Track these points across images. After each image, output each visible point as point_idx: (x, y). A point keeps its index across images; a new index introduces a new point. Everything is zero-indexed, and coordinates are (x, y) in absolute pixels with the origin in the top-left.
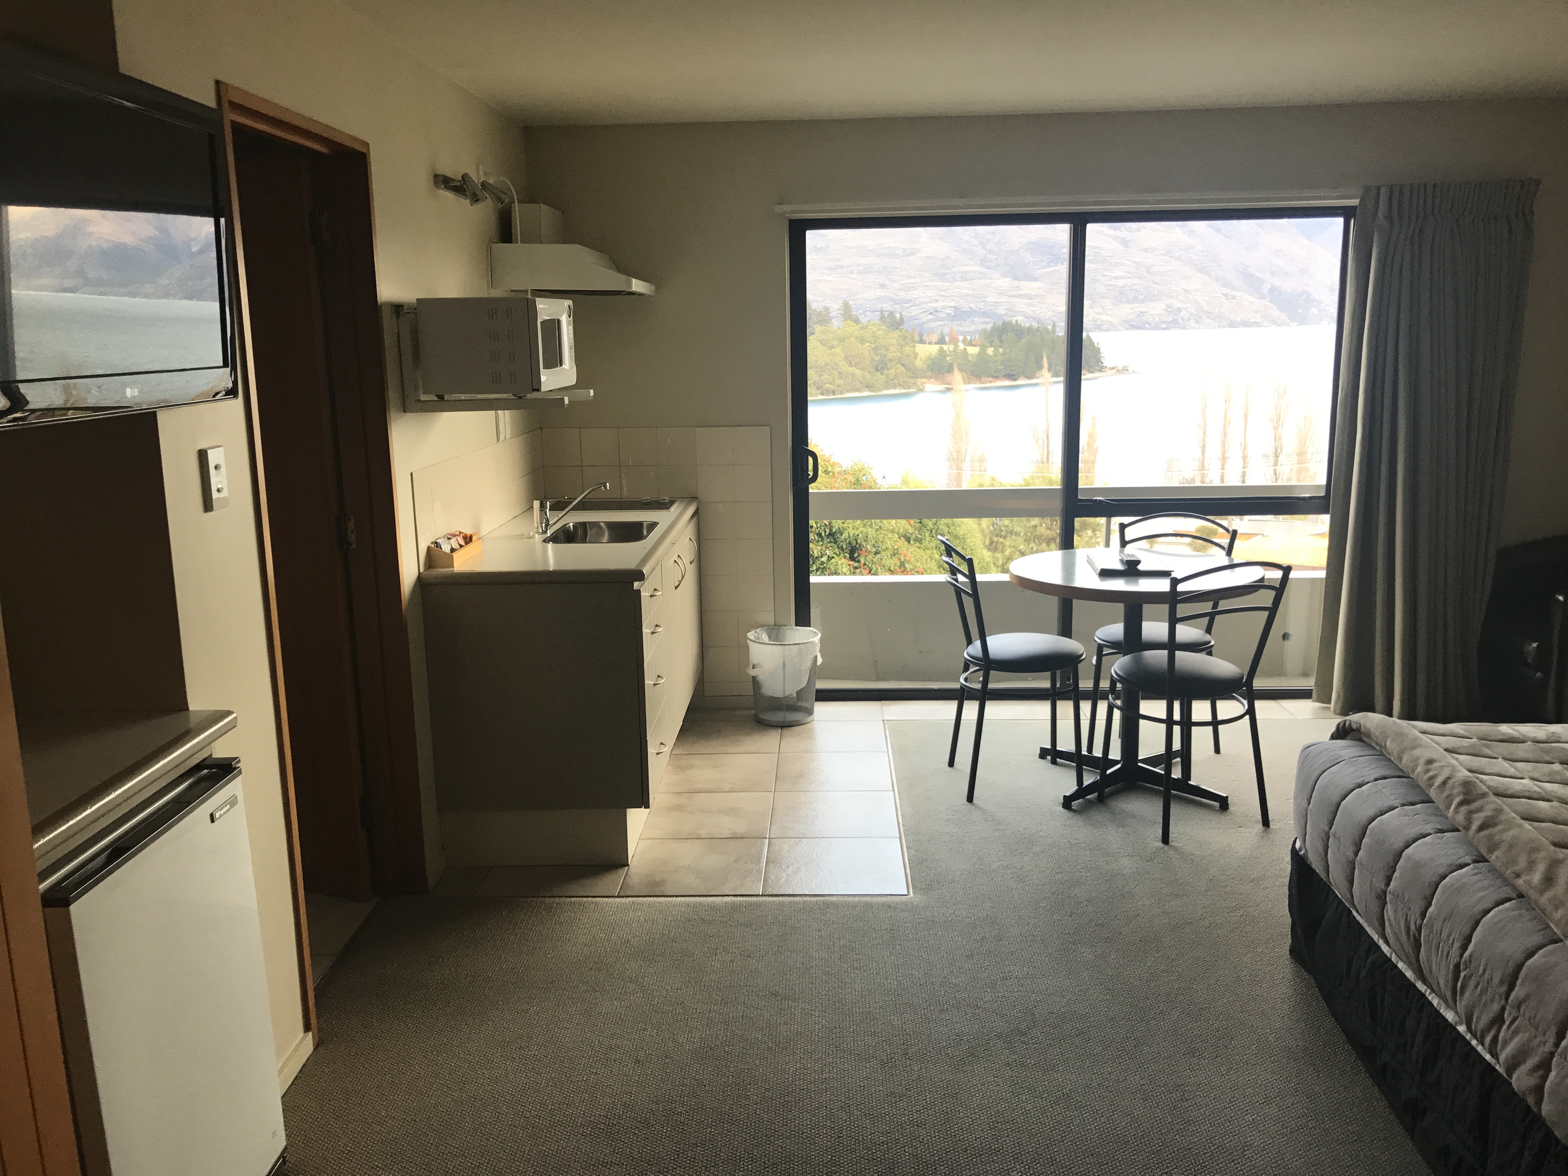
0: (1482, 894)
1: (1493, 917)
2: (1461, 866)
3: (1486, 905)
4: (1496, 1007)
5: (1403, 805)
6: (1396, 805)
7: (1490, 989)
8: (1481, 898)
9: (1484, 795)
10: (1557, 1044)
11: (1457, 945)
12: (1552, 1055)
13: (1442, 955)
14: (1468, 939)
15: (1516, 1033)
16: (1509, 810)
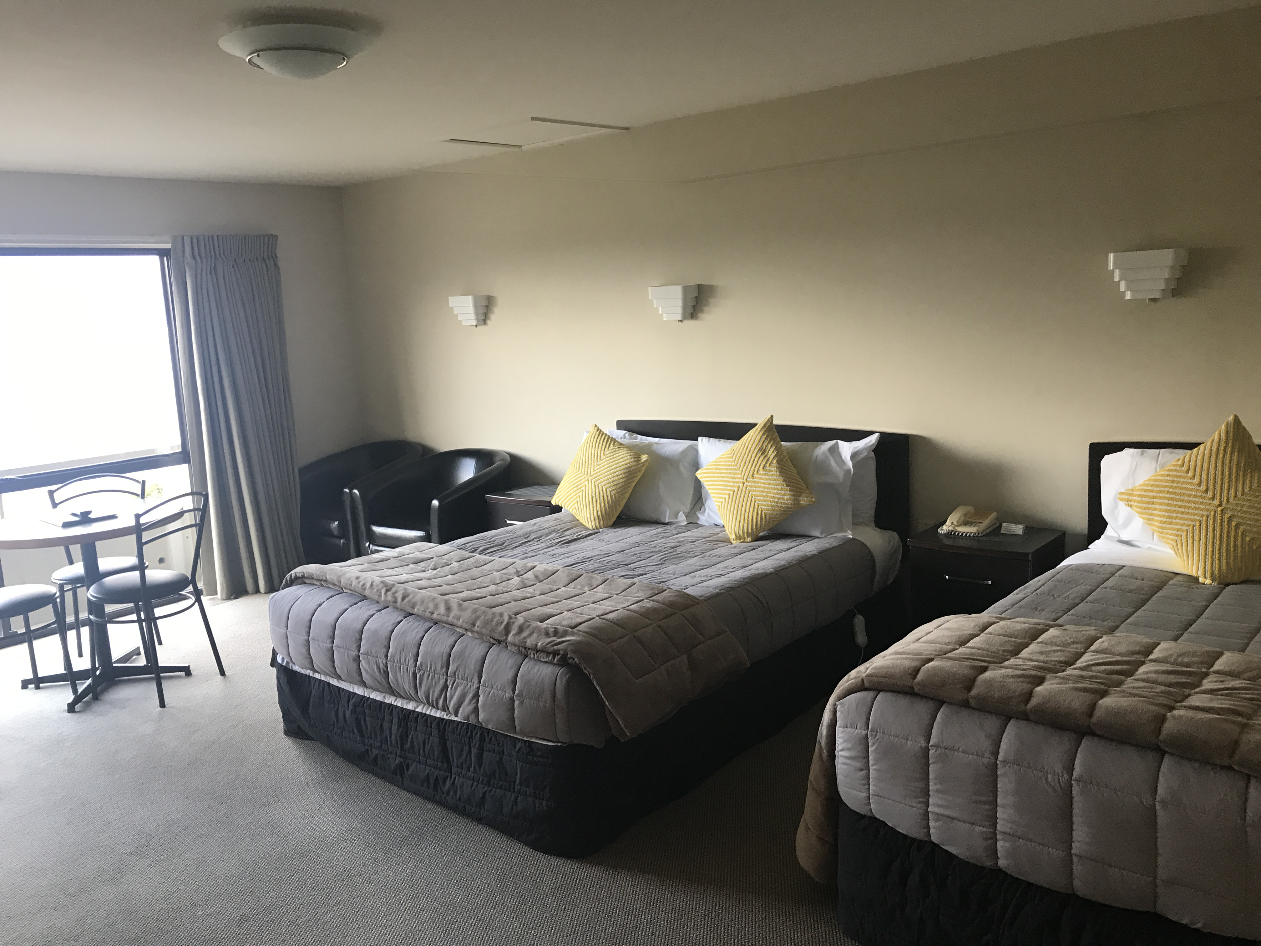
0: (416, 630)
1: (426, 639)
2: (399, 622)
3: (421, 635)
4: (442, 682)
5: (351, 606)
6: (347, 607)
7: (436, 675)
8: (417, 632)
9: (393, 585)
10: (480, 682)
11: (412, 661)
12: (478, 688)
13: (403, 671)
14: (417, 655)
15: (456, 689)
16: (410, 587)
